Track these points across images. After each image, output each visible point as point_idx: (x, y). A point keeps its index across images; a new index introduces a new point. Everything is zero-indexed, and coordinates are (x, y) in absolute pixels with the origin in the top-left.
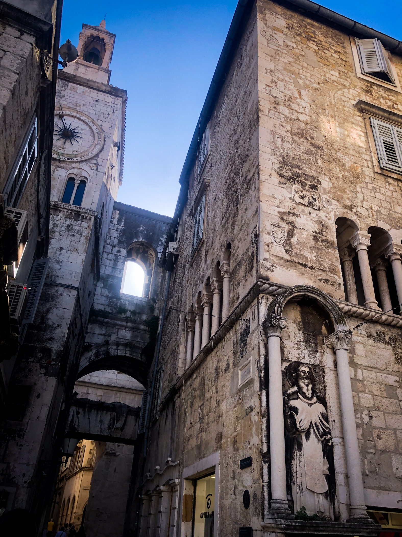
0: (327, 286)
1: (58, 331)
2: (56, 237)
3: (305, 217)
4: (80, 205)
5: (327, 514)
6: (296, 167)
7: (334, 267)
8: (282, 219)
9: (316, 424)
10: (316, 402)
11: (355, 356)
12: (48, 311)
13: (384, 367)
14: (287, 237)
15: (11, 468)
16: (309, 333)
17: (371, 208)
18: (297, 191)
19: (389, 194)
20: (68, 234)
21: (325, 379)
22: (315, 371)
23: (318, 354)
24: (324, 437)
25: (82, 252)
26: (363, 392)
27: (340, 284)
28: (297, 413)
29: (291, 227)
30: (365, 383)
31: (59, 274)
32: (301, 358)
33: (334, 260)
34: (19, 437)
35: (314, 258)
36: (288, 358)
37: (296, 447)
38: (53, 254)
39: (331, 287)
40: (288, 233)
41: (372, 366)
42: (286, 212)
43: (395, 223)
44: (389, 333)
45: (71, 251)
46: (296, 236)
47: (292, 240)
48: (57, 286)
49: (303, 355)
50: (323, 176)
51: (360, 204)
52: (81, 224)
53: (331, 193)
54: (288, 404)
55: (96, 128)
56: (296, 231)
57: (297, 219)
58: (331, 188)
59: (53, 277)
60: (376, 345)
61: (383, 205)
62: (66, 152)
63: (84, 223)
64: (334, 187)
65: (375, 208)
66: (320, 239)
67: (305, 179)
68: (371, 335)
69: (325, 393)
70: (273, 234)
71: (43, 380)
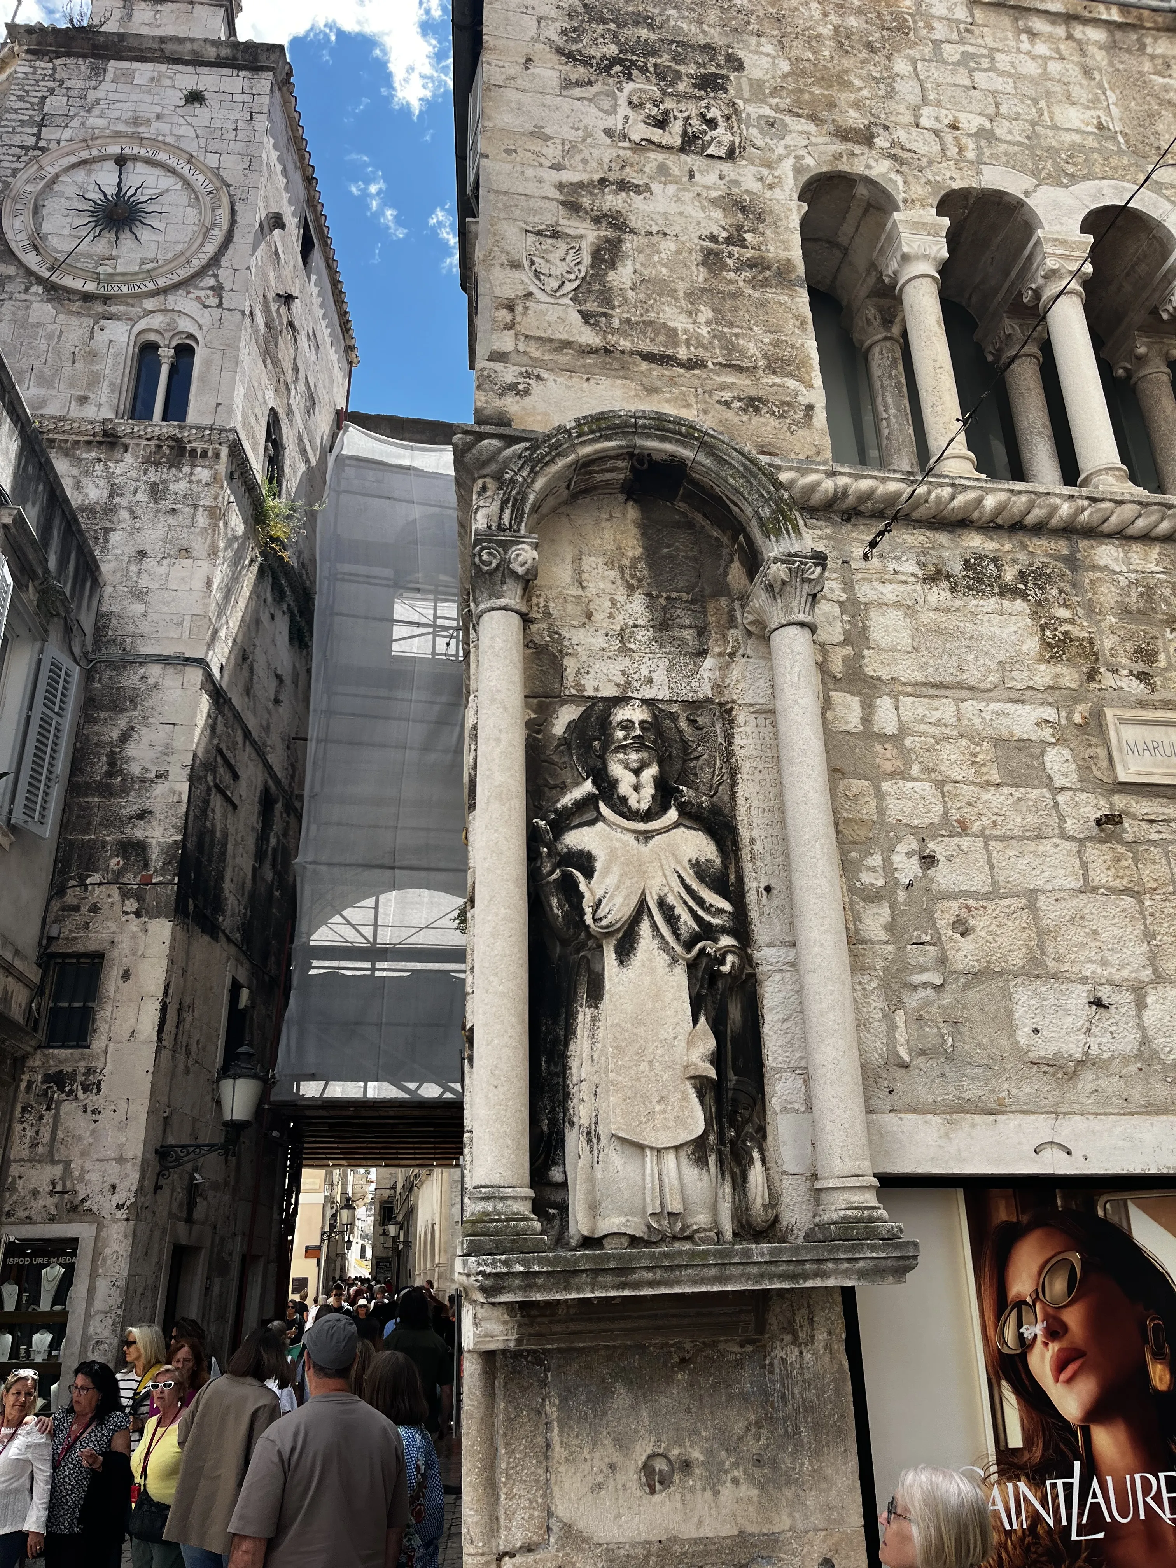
0: (756, 420)
1: (160, 789)
2: (122, 525)
3: (671, 189)
4: (183, 419)
5: (700, 1219)
6: (637, 24)
7: (786, 353)
8: (573, 207)
9: (662, 903)
10: (676, 825)
11: (865, 652)
12: (124, 738)
13: (993, 678)
14: (592, 266)
15: (77, 1173)
16: (674, 595)
17: (954, 127)
18: (635, 100)
19: (1031, 68)
20: (158, 511)
21: (736, 747)
22: (692, 722)
23: (709, 662)
24: (700, 945)
25: (205, 554)
26: (902, 775)
27: (810, 408)
28: (589, 873)
29: (610, 233)
30: (908, 742)
31: (144, 628)
32: (637, 685)
33: (790, 325)
34: (86, 1089)
35: (704, 331)
36: (580, 687)
37: (582, 992)
38: (119, 574)
39: (773, 422)
40: (596, 255)
41: (938, 679)
42: (591, 183)
43: (1055, 164)
44: (1023, 557)
45: (170, 556)
46: (629, 262)
47: (612, 275)
48: (141, 664)
49: (645, 672)
50: (753, 40)
51: (908, 118)
52: (192, 474)
53: (784, 93)
54: (551, 846)
55: (201, 178)
56: (629, 244)
57: (637, 200)
58: (785, 76)
59: (129, 640)
60: (958, 603)
61: (1003, 109)
62: (120, 269)
63: (199, 469)
64: (797, 72)
65: (971, 122)
66: (730, 262)
67: (674, 59)
68: (939, 572)
69: (733, 796)
70: (533, 263)
71: (135, 929)
